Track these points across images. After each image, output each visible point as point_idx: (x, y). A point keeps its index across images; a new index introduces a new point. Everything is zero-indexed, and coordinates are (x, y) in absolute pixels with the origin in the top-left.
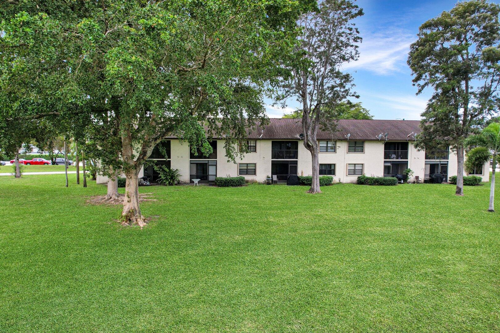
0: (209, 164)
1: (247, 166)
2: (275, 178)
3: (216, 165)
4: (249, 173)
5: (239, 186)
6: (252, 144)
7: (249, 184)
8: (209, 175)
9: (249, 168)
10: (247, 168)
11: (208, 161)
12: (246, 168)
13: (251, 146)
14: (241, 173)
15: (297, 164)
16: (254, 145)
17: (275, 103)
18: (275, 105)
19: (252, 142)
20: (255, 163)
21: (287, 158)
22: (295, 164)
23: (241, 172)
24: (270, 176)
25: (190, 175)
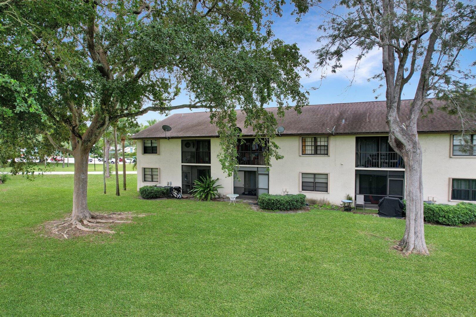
0: (259, 172)
1: (315, 178)
2: (361, 199)
3: (268, 175)
4: (317, 188)
5: (291, 209)
6: (321, 142)
7: (316, 206)
8: (258, 188)
9: (317, 180)
10: (315, 180)
11: (258, 167)
12: (312, 180)
13: (321, 146)
14: (305, 188)
15: (403, 177)
16: (326, 144)
17: (336, 66)
18: (337, 70)
19: (323, 139)
20: (326, 172)
21: (384, 167)
22: (399, 176)
23: (305, 186)
24: (353, 195)
25: (234, 187)
